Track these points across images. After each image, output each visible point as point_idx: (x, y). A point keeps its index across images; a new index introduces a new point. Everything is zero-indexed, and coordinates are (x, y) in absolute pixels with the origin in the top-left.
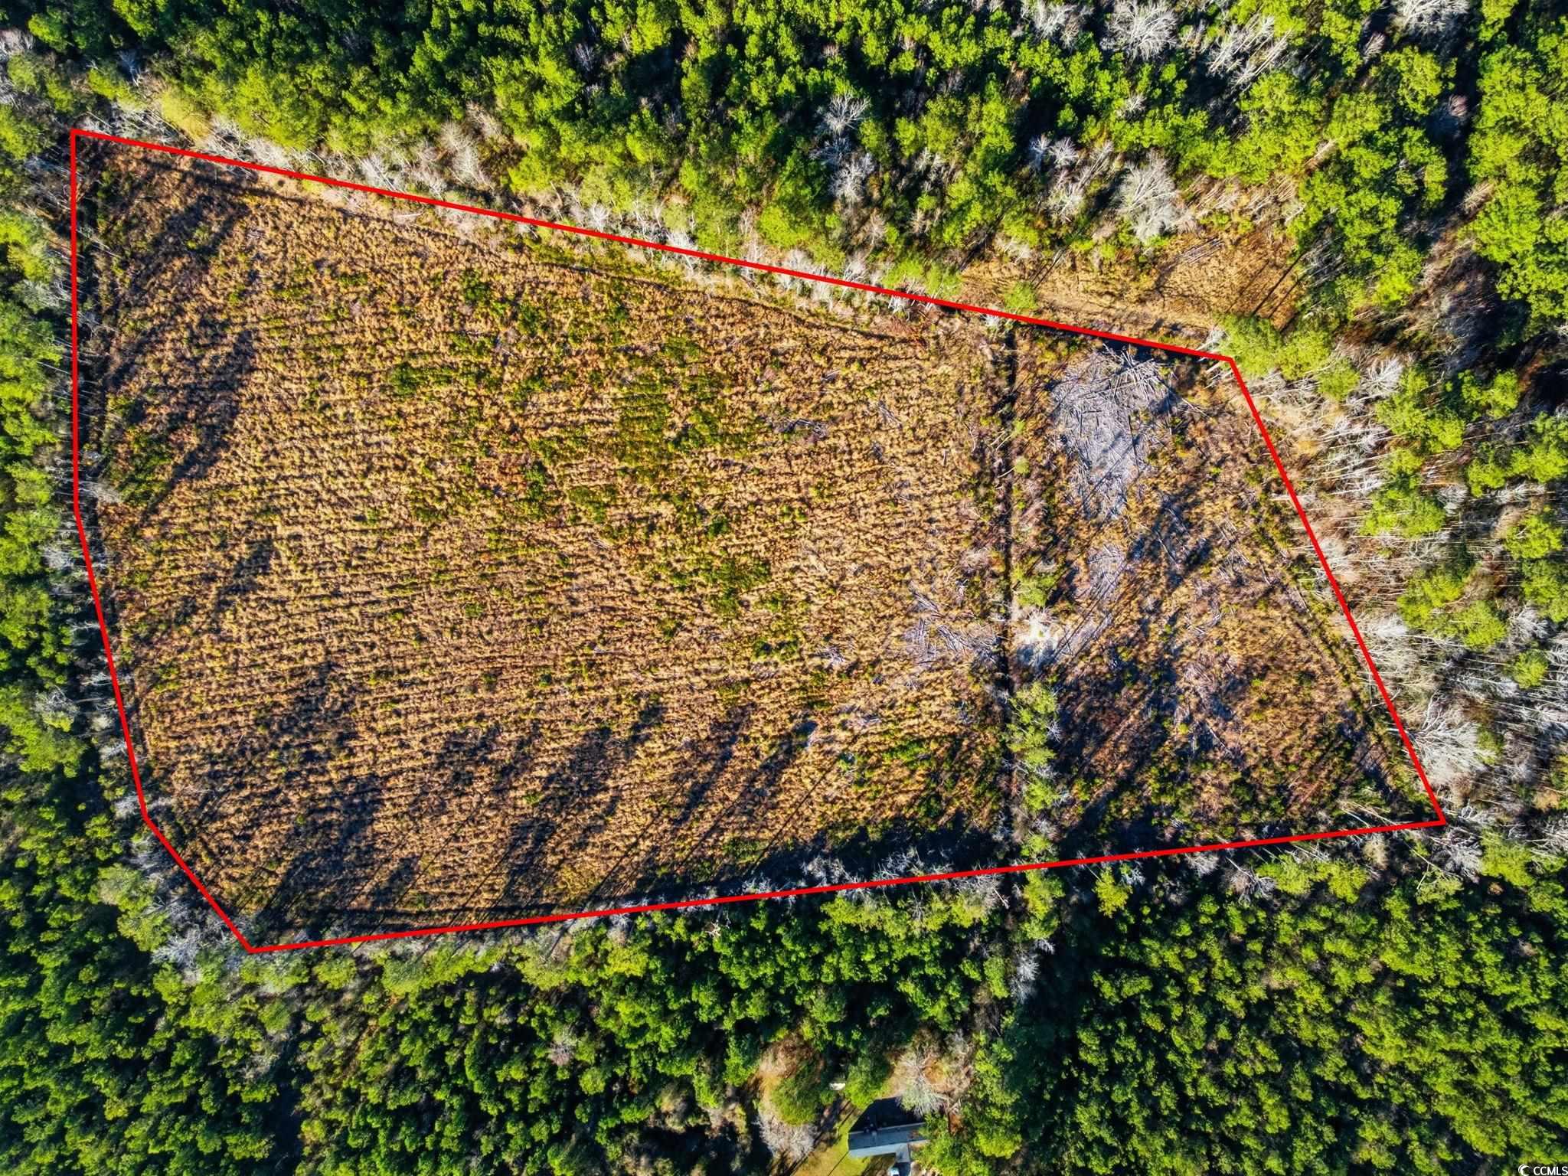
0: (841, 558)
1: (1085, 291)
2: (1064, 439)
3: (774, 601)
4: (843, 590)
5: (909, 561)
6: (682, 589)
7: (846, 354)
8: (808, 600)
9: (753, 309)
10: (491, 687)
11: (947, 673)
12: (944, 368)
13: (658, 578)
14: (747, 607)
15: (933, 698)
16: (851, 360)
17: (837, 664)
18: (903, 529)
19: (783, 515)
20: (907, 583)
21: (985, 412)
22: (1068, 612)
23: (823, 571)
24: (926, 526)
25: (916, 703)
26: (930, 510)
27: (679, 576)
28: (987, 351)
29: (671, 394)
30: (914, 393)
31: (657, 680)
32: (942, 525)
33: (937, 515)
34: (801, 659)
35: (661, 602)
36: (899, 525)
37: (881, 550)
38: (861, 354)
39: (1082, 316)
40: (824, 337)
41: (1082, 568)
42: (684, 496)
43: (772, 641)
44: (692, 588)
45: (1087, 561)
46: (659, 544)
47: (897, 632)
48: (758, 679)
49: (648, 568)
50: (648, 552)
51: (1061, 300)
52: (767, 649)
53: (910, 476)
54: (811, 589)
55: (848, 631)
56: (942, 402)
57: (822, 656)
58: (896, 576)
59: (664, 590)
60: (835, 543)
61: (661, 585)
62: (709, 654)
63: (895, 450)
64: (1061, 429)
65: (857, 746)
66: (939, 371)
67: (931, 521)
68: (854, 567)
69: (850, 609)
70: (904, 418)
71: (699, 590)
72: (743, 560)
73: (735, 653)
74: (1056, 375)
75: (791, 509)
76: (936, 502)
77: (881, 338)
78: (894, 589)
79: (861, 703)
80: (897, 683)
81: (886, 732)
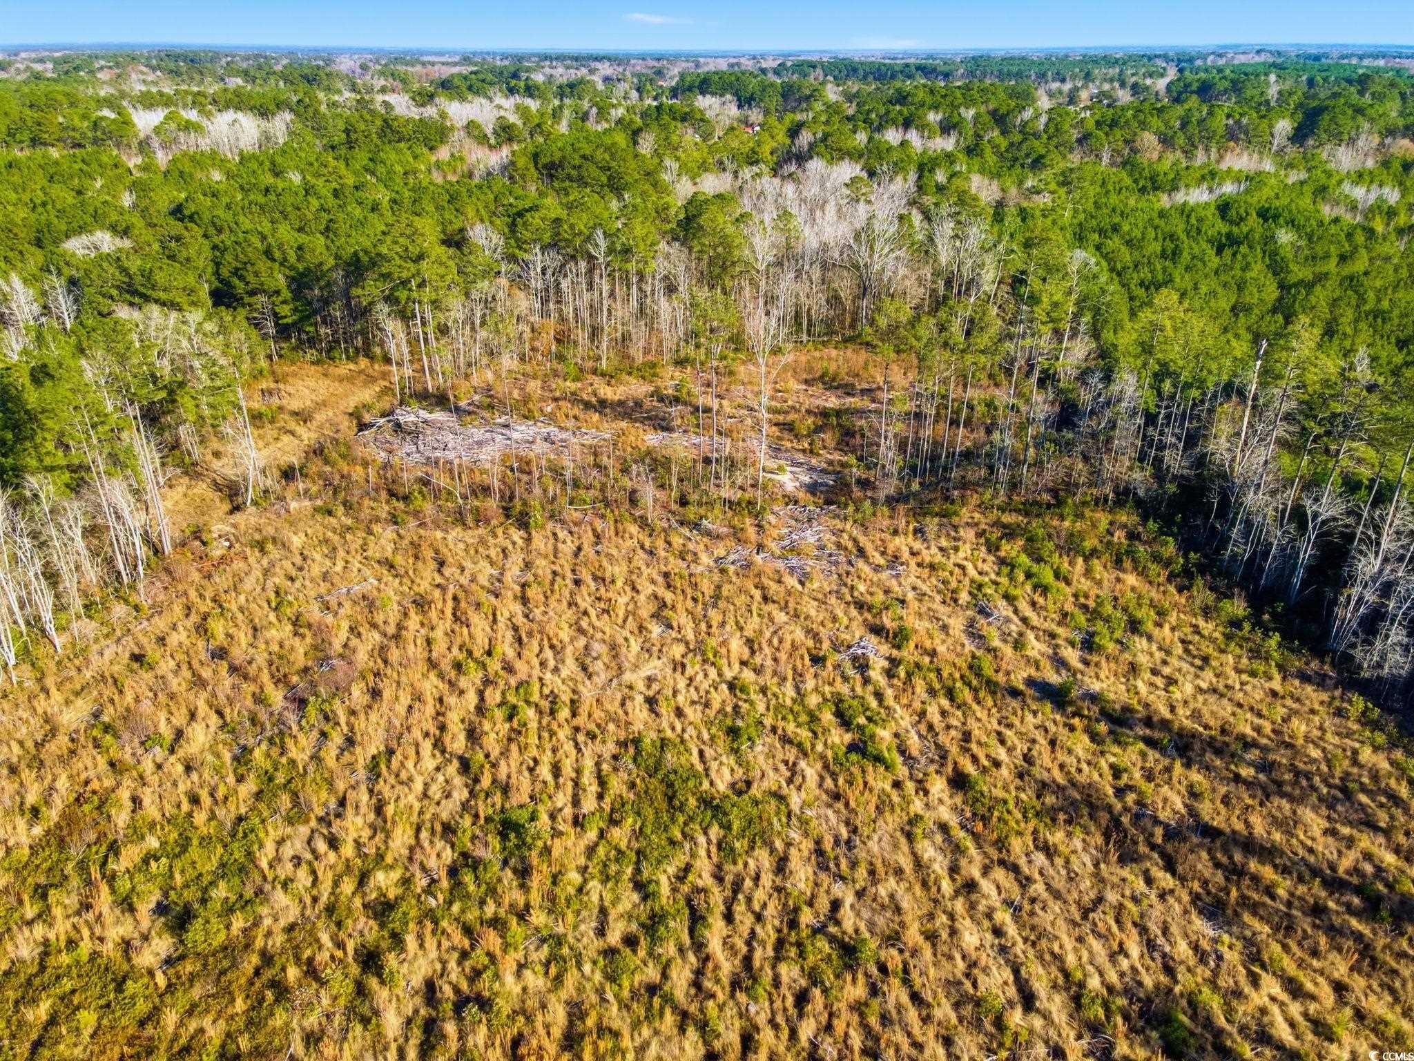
6: (697, 919)
14: (751, 781)
17: (876, 649)
27: (654, 924)
31: (1028, 998)
34: (877, 695)
42: (382, 909)
43: (840, 738)
44: (696, 897)
46: (535, 980)
48: (947, 765)
49: (615, 1016)
52: (862, 747)
57: (862, 668)
61: (680, 979)
62: (902, 861)
65: (1054, 628)
71: (702, 879)
72: (617, 785)
73: (887, 806)
79: (956, 623)
80: (899, 586)
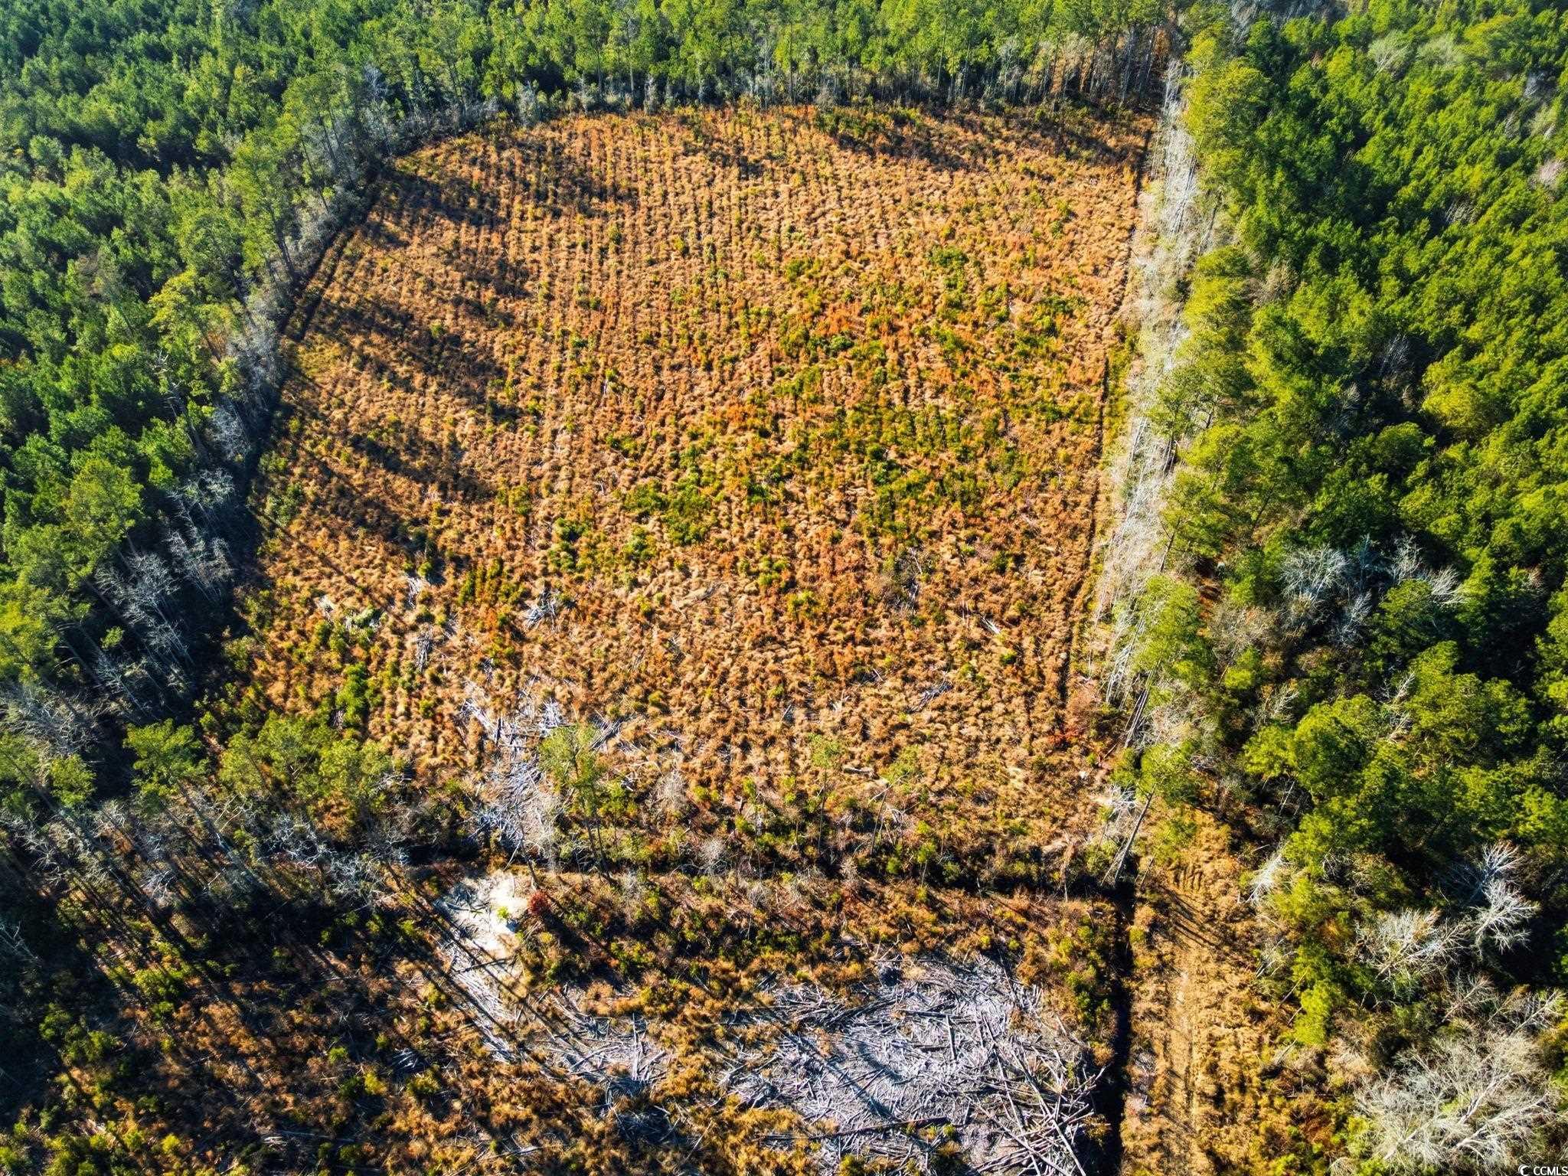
0: (697, 626)
1: (1213, 1040)
2: (893, 978)
3: (641, 547)
4: (646, 627)
5: (677, 715)
6: (676, 458)
7: (1027, 643)
8: (635, 583)
9: (1082, 538)
10: (584, 304)
11: (471, 759)
12: (1019, 777)
13: (694, 437)
14: (638, 519)
15: (434, 738)
16: (1019, 648)
17: (526, 618)
18: (734, 706)
19: (771, 561)
20: (642, 710)
21: (943, 833)
22: (536, 969)
23: (677, 604)
24: (738, 739)
25: (431, 713)
26: (765, 746)
27: (695, 455)
28: (1057, 844)
29: (950, 455)
30: (970, 731)
31: (555, 433)
32: (737, 765)
33: (755, 757)
34: (545, 573)
35: (661, 439)
36: (742, 702)
37: (703, 676)
38: (1030, 662)
39: (1152, 1029)
40: (1054, 619)
41: (622, 1002)
42: (805, 463)
43: (582, 544)
44: (675, 466)
45: (635, 1013)
46: (740, 439)
47: (560, 692)
48: (528, 525)
49: (709, 429)
50: (730, 429)
51: (1183, 987)
52: (572, 536)
53: (826, 719)
54: (652, 588)
55: (576, 631)
56: (957, 771)
57: (547, 596)
58: (655, 696)
59: (676, 442)
60: (721, 618)
61: (684, 439)
62: (577, 479)
63: (871, 702)
64: (915, 972)
65: (387, 634)
66: (1012, 769)
67: (745, 746)
68: (681, 642)
69: (612, 632)
70: (927, 715)
71: (671, 475)
72: (708, 518)
73: (573, 505)
74: (1024, 966)
75: (779, 570)
76: (779, 754)
77: (1062, 689)
78: (636, 690)
79: (455, 641)
80: (473, 689)
81: (396, 672)
